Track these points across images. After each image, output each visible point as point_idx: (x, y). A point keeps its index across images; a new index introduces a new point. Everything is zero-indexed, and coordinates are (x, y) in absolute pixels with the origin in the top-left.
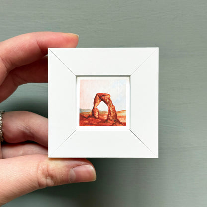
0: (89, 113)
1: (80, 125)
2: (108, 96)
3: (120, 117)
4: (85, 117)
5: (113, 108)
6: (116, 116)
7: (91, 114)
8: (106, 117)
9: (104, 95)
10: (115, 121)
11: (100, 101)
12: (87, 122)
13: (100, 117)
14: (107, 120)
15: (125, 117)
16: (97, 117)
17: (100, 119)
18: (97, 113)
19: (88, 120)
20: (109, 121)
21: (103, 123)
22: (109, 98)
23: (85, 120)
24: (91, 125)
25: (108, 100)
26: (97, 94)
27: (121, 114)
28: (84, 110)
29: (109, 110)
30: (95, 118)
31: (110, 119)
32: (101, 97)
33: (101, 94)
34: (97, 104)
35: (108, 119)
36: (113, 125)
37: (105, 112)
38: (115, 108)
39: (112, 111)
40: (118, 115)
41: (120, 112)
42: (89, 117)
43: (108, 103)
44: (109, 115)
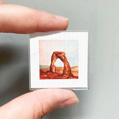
0: (48, 68)
1: (40, 79)
2: (63, 54)
3: (74, 72)
4: (44, 72)
5: (68, 64)
6: (70, 71)
7: (49, 69)
8: (62, 72)
9: (60, 53)
10: (69, 75)
11: (57, 58)
12: (46, 76)
13: (57, 72)
14: (62, 75)
15: (77, 72)
16: (54, 71)
17: (57, 73)
18: (54, 68)
19: (47, 74)
20: (64, 75)
21: (59, 76)
22: (64, 56)
23: (44, 75)
24: (50, 78)
25: (63, 58)
26: (54, 53)
27: (75, 69)
28: (43, 66)
29: (65, 66)
30: (53, 73)
31: (65, 74)
32: (57, 55)
33: (57, 52)
34: (54, 61)
35: (64, 73)
36: (68, 78)
37: (61, 68)
38: (69, 64)
39: (67, 67)
40: (72, 70)
41: (73, 68)
42: (48, 72)
43: (64, 60)
44: (64, 70)
